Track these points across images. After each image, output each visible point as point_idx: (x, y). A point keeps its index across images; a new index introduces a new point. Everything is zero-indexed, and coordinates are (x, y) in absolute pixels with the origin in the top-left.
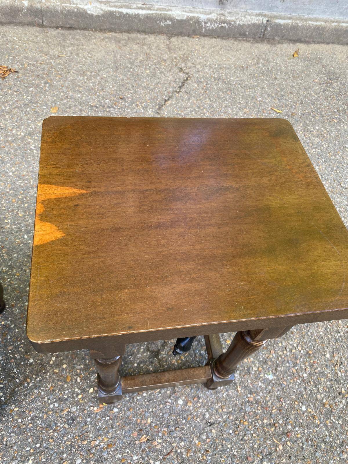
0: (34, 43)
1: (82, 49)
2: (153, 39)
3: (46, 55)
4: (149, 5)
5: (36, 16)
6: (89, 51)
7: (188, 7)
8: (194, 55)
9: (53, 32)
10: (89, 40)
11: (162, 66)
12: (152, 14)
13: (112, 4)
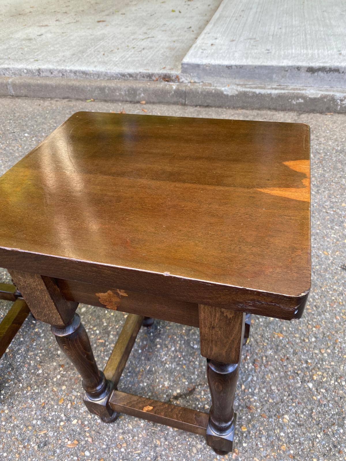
4: (284, 86)
5: (181, 97)
9: (192, 109)
12: (285, 93)
13: (248, 86)
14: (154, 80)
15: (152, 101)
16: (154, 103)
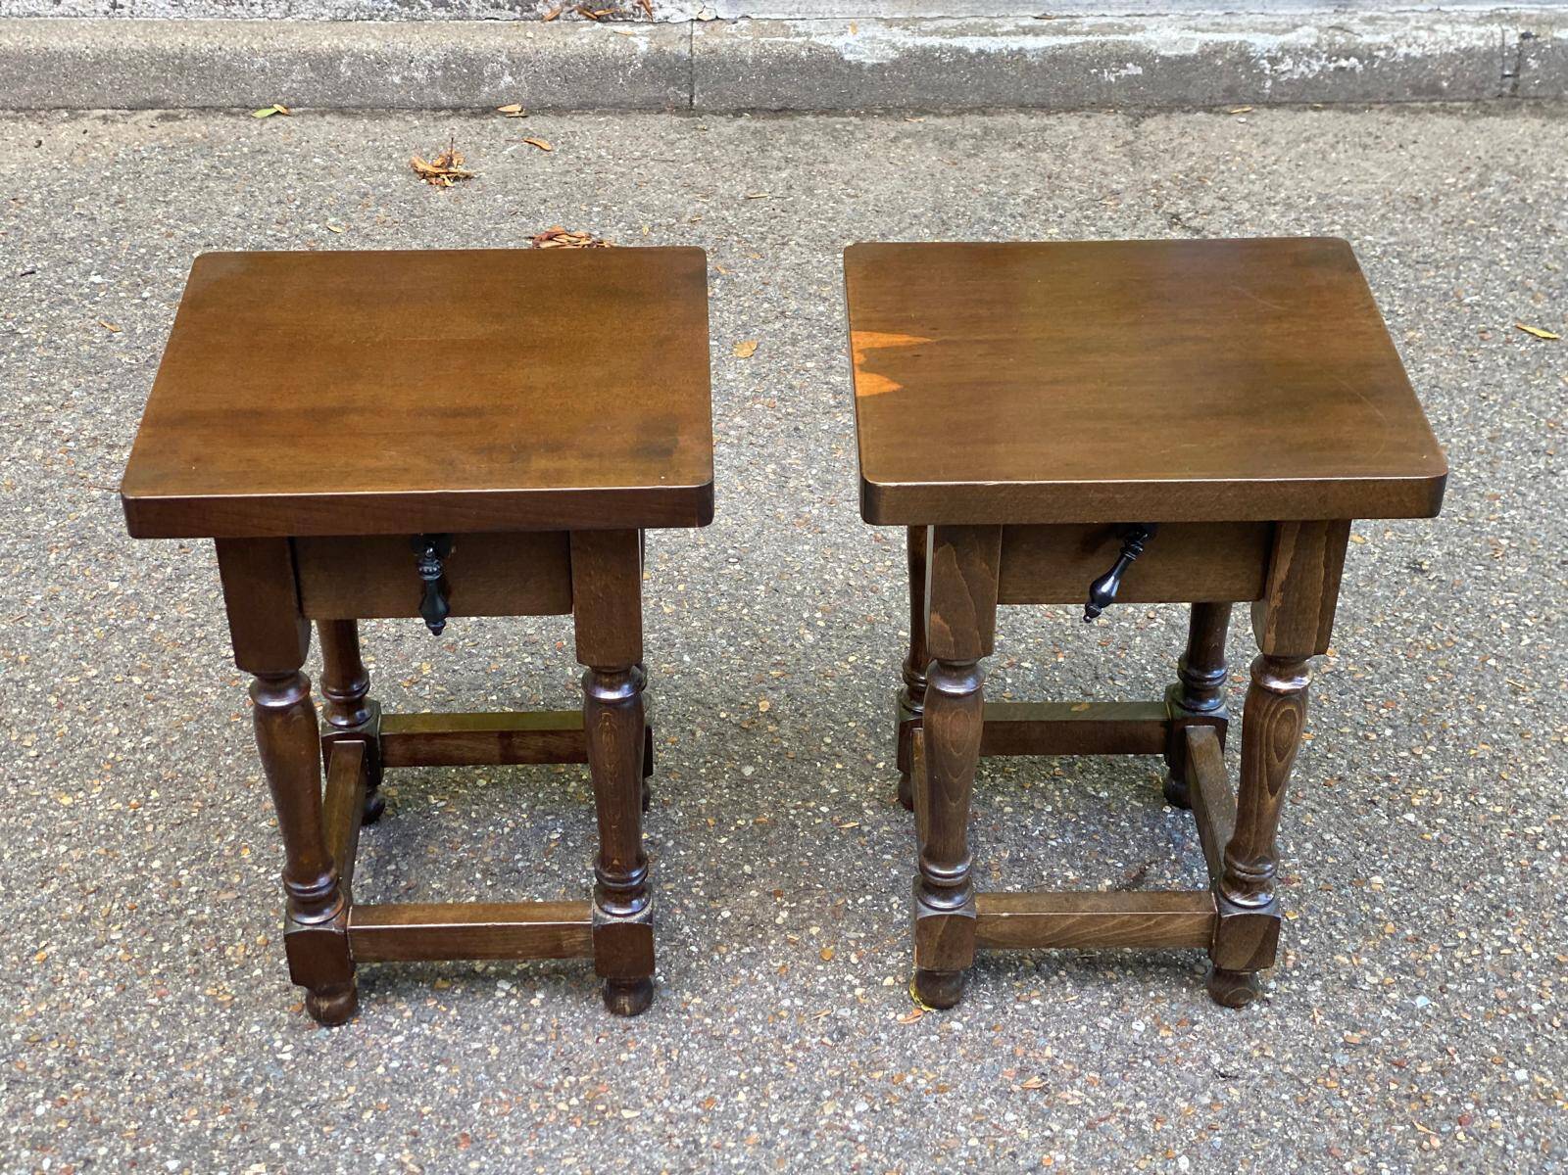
0: (664, 165)
1: (823, 175)
2: (1075, 128)
3: (707, 197)
4: (1062, 17)
5: (672, 81)
6: (846, 178)
7: (1207, 12)
8: (1229, 169)
9: (729, 128)
10: (847, 145)
11: (1105, 210)
12: (1072, 46)
13: (930, 26)
14: (541, 18)
15: (549, 100)
16: (559, 110)
